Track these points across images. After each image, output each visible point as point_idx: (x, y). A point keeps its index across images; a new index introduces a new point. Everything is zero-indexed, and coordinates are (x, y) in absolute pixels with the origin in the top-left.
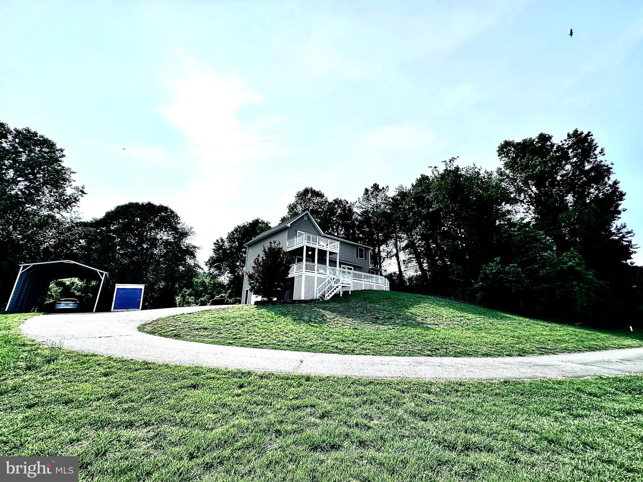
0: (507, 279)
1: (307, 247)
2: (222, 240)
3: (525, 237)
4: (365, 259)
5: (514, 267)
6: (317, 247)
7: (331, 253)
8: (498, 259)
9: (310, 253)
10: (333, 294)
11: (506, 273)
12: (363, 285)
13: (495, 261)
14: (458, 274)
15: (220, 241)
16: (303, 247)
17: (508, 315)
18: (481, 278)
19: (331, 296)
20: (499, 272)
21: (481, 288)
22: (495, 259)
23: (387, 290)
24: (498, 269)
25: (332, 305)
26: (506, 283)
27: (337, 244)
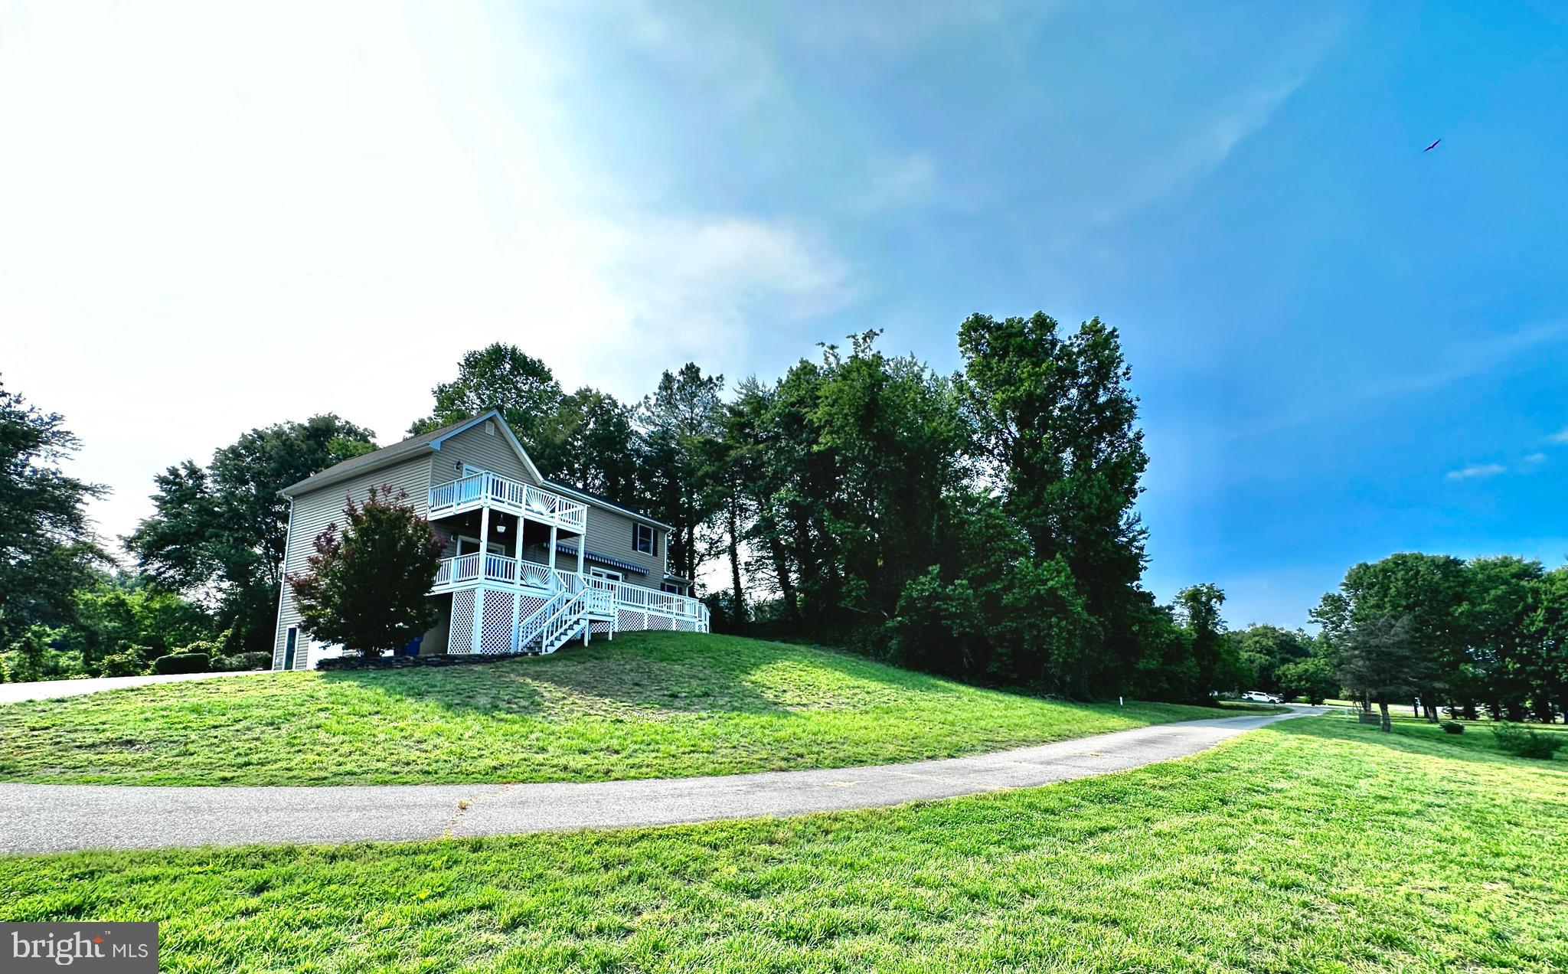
0: (946, 610)
1: (492, 512)
2: (193, 472)
3: (987, 527)
4: (655, 554)
5: (961, 585)
6: (522, 513)
7: (563, 534)
8: (935, 569)
9: (501, 529)
10: (564, 639)
11: (947, 598)
12: (646, 618)
13: (928, 573)
14: (858, 597)
15: (183, 472)
16: (480, 511)
17: (941, 683)
18: (902, 607)
19: (558, 645)
20: (935, 596)
21: (900, 629)
22: (930, 568)
23: (704, 631)
24: (934, 589)
25: (560, 667)
26: (945, 618)
27: (582, 509)
